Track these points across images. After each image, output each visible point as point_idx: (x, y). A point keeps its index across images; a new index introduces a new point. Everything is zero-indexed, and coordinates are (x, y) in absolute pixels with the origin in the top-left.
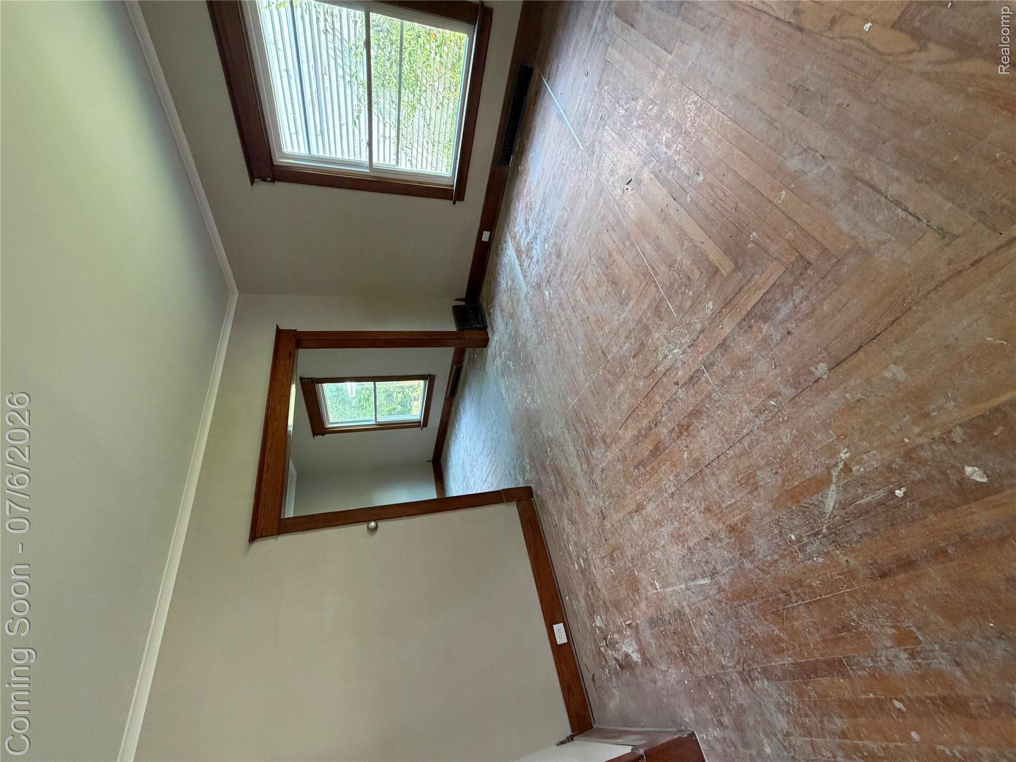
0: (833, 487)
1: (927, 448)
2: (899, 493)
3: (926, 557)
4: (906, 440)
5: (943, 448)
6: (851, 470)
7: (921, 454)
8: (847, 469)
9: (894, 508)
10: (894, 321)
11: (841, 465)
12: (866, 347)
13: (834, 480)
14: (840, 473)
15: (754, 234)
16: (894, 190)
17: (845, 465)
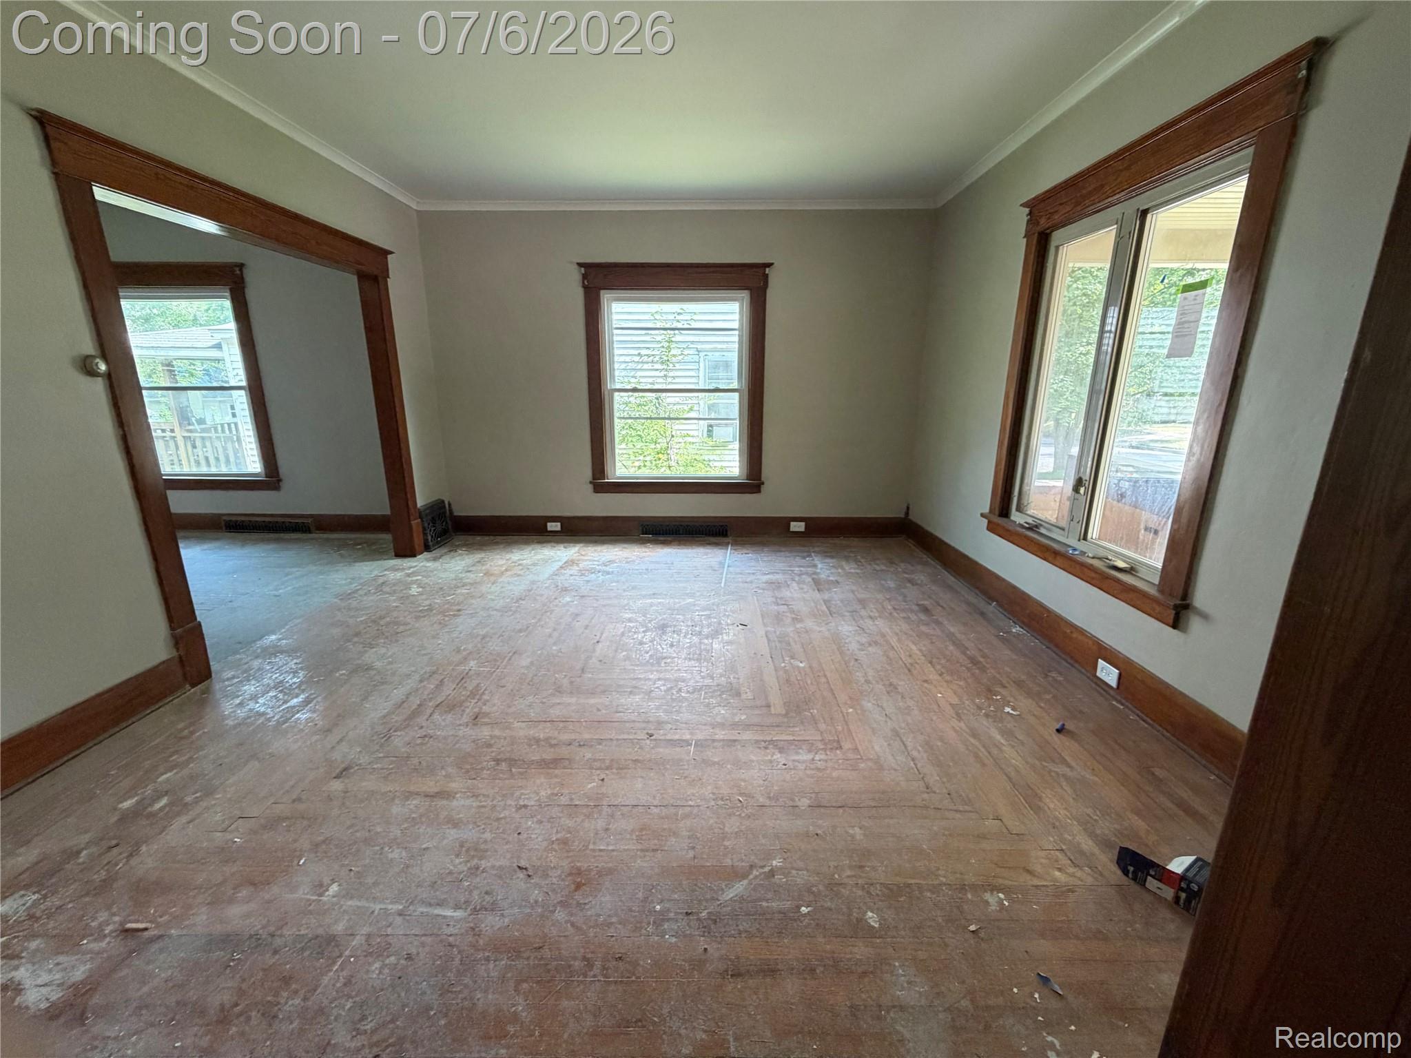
0: (745, 882)
1: (849, 888)
2: (804, 910)
3: (793, 969)
4: (836, 876)
5: (860, 893)
6: (774, 876)
7: (843, 890)
8: (772, 873)
9: (791, 920)
10: (875, 807)
11: (767, 869)
12: (847, 809)
13: (751, 877)
14: (761, 874)
15: (815, 711)
16: (915, 753)
17: (771, 871)
